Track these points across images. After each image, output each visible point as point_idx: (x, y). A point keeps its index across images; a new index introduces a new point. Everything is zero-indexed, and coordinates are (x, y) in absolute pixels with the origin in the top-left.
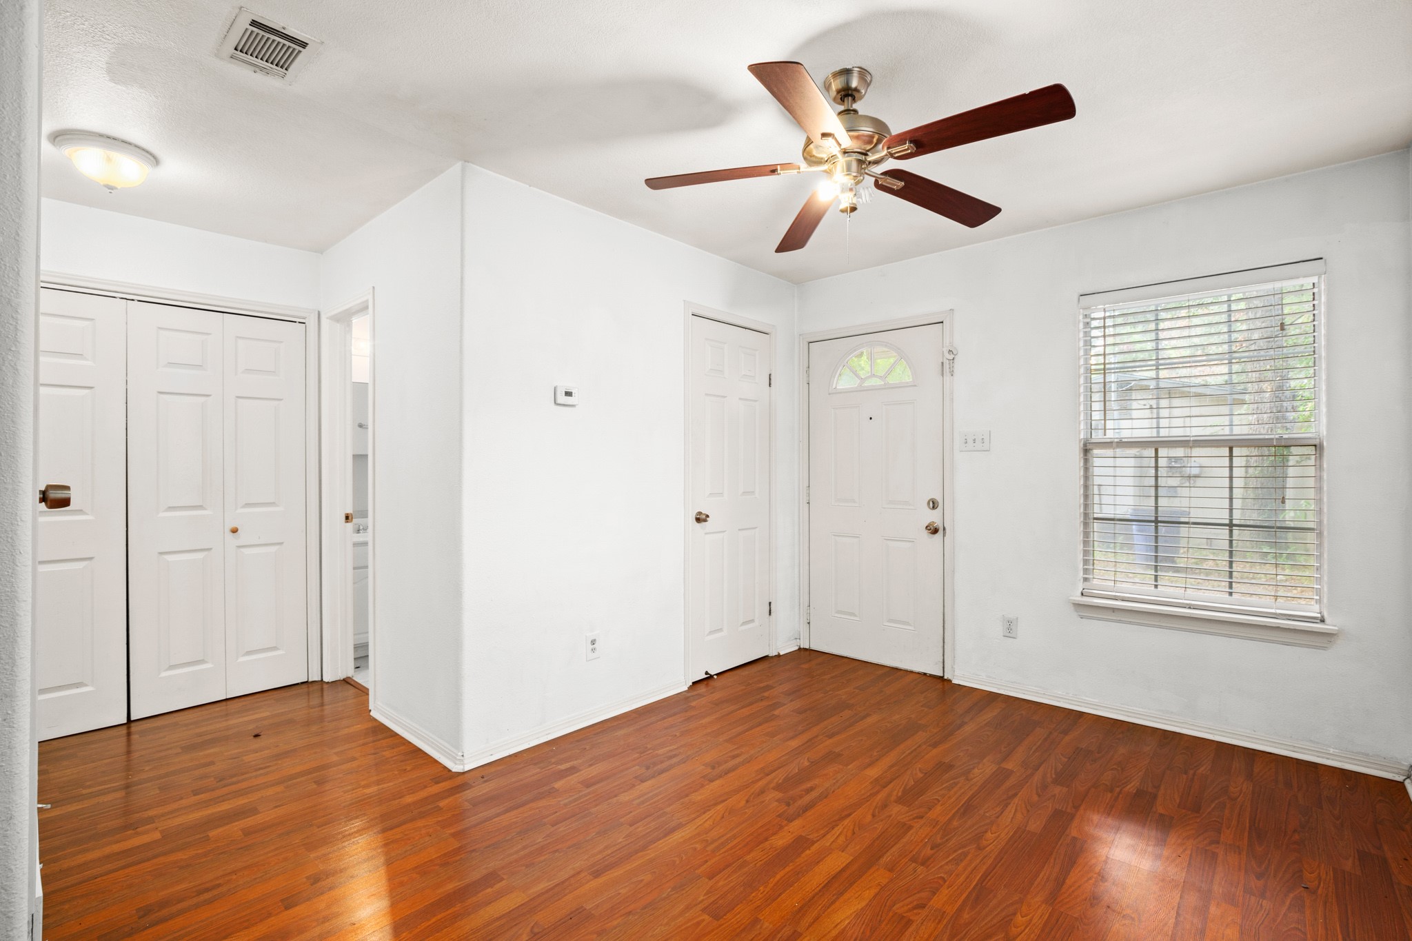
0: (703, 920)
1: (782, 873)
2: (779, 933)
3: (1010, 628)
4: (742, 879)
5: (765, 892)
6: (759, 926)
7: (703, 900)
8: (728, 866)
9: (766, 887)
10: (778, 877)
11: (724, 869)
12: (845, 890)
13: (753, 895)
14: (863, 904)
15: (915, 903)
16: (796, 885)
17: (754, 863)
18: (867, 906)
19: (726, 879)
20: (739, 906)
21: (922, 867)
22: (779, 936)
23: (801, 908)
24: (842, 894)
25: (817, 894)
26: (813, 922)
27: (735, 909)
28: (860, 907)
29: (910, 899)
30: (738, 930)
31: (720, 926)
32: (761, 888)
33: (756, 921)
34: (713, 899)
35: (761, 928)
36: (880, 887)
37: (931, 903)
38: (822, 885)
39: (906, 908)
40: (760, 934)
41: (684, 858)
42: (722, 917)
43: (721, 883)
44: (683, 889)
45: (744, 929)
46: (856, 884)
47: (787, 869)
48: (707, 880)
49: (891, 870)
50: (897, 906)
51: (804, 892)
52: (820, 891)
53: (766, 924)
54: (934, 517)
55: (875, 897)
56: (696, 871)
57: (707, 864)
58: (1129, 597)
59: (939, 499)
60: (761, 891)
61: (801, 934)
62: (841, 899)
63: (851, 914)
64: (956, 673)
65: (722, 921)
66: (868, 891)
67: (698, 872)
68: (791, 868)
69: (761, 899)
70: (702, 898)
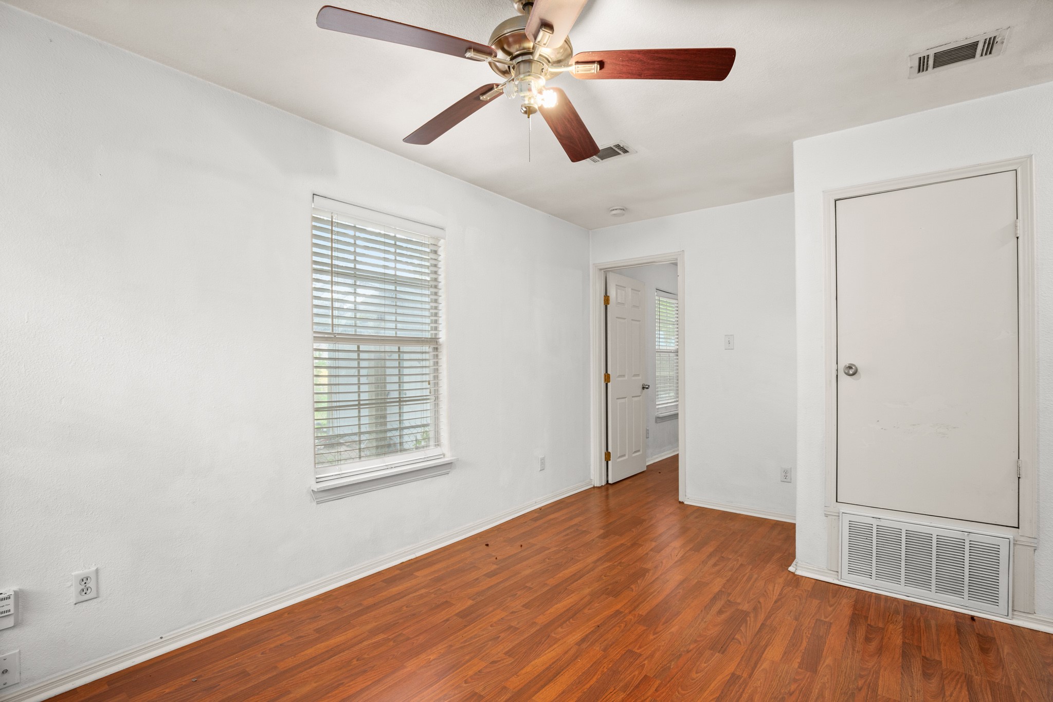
0: (638, 649)
1: (591, 683)
2: (589, 645)
4: (622, 677)
5: (602, 667)
6: (602, 647)
7: (644, 660)
8: (637, 687)
9: (603, 671)
10: (594, 679)
11: (639, 684)
12: (544, 671)
13: (610, 666)
14: (533, 663)
15: (497, 664)
16: (580, 674)
17: (616, 690)
18: (532, 661)
19: (634, 676)
20: (618, 658)
21: (477, 691)
22: (588, 644)
23: (577, 657)
24: (547, 669)
25: (565, 668)
26: (568, 651)
27: (620, 656)
28: (536, 661)
29: (500, 666)
30: (614, 645)
31: (626, 647)
32: (606, 670)
33: (605, 650)
34: (638, 661)
35: (601, 647)
36: (518, 674)
37: (486, 664)
38: (560, 674)
39: (505, 661)
40: (601, 644)
41: (677, 693)
42: (627, 651)
43: (637, 673)
44: (662, 667)
45: (611, 645)
46: (535, 676)
47: (588, 686)
48: (648, 675)
49: (505, 688)
50: (510, 662)
51: (574, 668)
52: (563, 670)
53: (598, 649)
55: (524, 667)
56: (660, 681)
57: (654, 689)
60: (605, 668)
61: (576, 644)
62: (548, 665)
63: (543, 656)
65: (626, 649)
66: (528, 671)
67: (658, 682)
68: (585, 687)
69: (604, 663)
70: (646, 662)
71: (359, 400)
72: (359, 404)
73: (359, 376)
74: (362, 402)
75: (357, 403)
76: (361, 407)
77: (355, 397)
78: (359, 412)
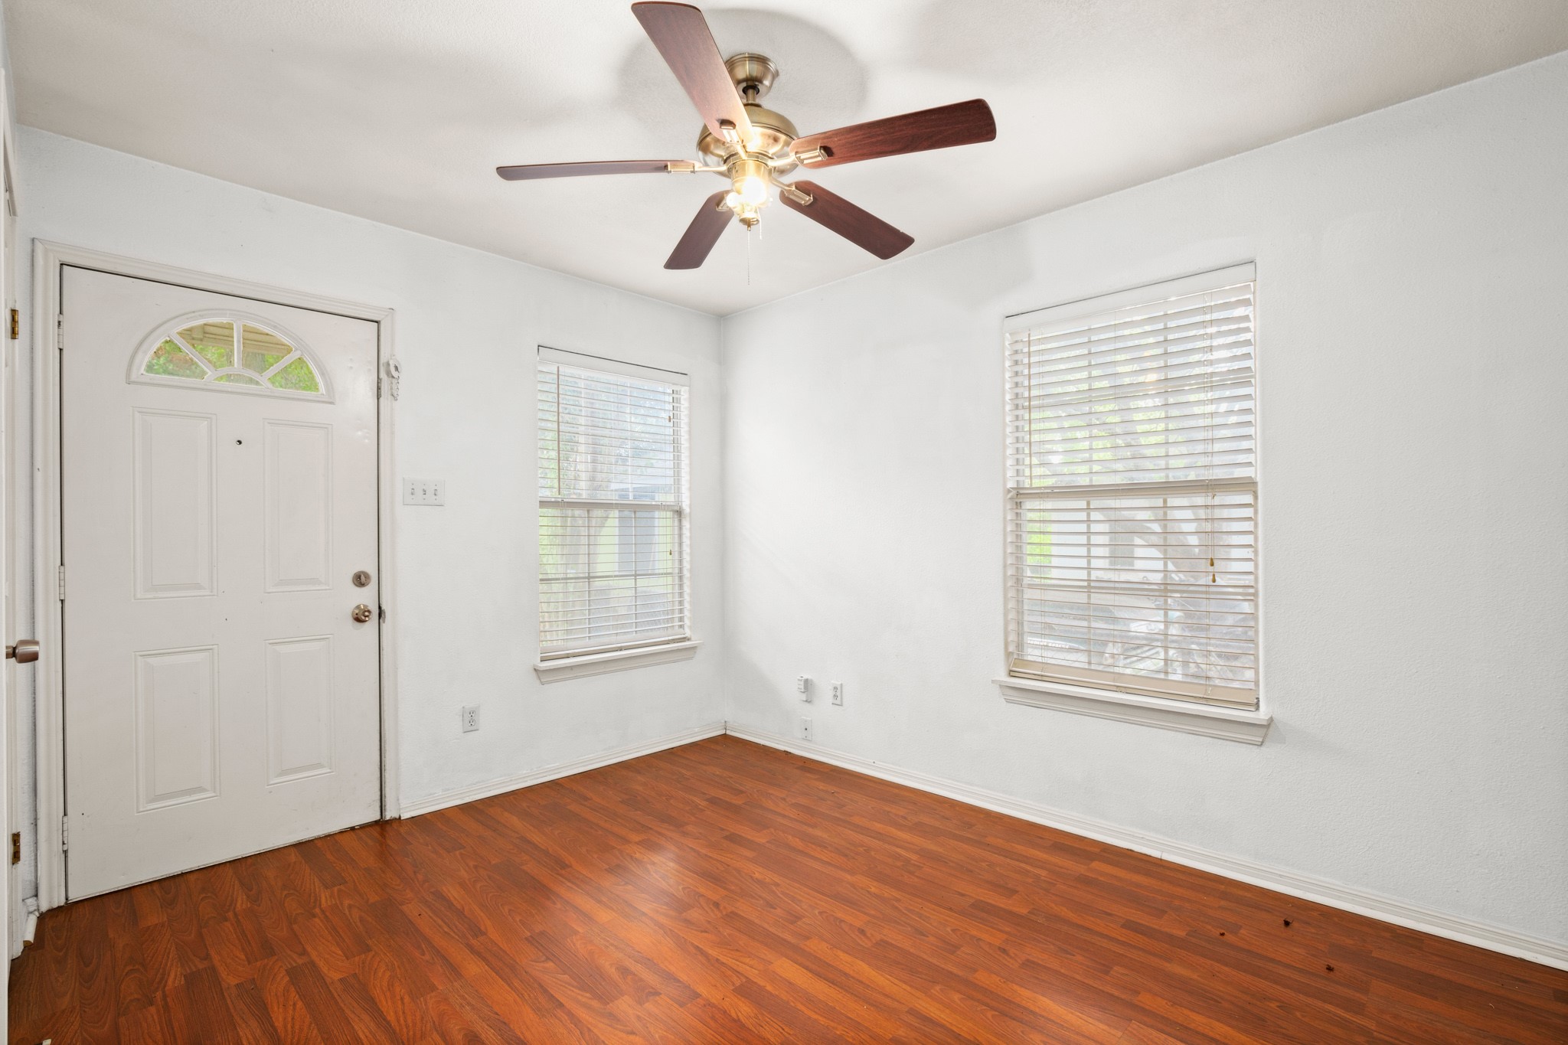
3: (470, 719)
54: (365, 597)
58: (579, 652)
59: (372, 572)
64: (402, 806)
71: (1089, 580)
72: (1089, 586)
73: (1089, 545)
74: (1093, 584)
75: (1085, 584)
76: (1092, 591)
77: (1083, 575)
78: (1089, 597)
